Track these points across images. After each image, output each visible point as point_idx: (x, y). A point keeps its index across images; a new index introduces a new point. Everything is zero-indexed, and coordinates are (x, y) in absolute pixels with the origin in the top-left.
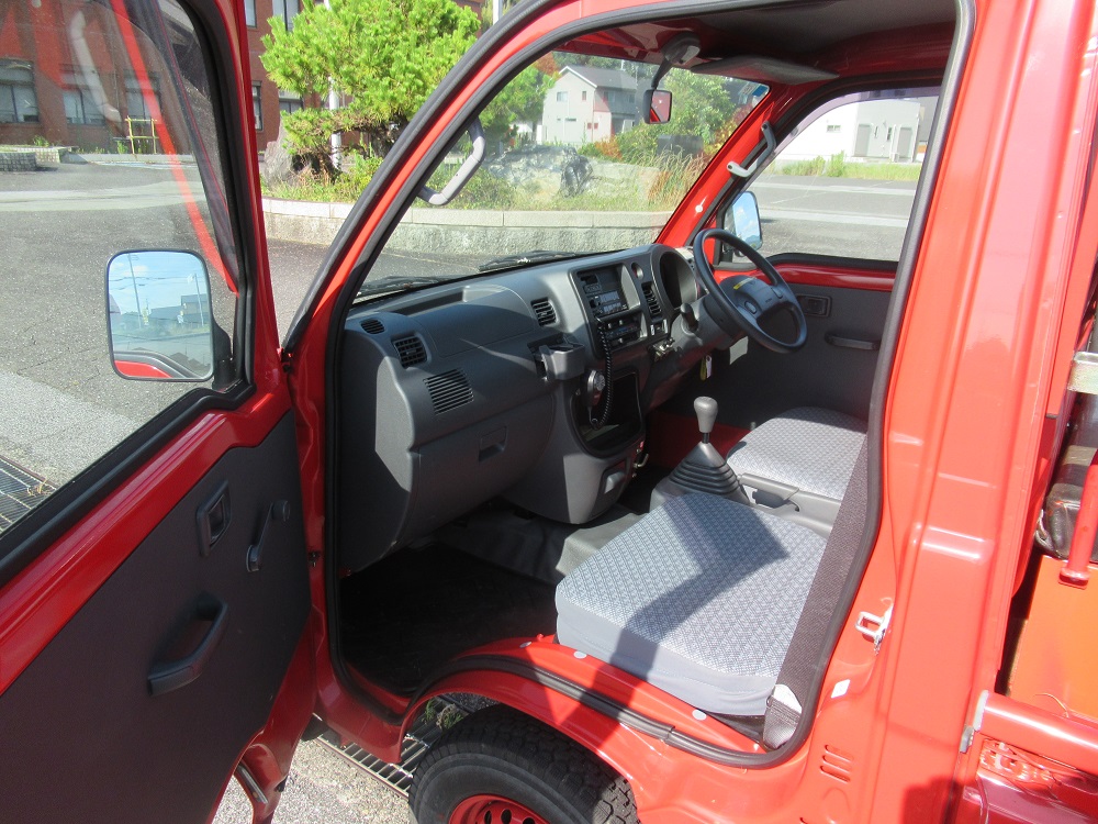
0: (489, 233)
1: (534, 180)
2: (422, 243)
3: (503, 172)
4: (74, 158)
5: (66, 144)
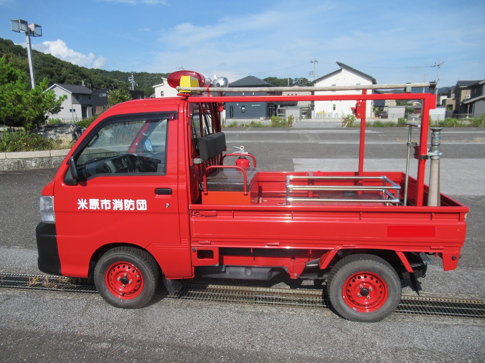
0: (44, 160)
1: (60, 138)
2: (12, 167)
3: (45, 135)
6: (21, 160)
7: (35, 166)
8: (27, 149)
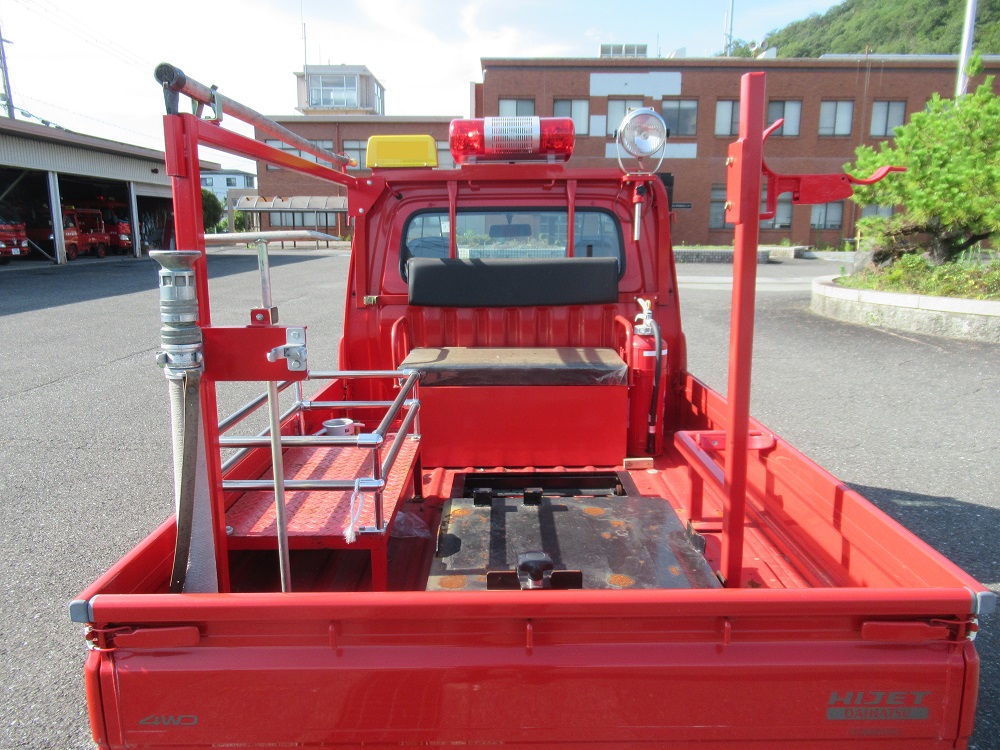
0: (990, 322)
4: (807, 254)
5: (804, 244)
6: (944, 315)
7: (969, 333)
8: (972, 293)
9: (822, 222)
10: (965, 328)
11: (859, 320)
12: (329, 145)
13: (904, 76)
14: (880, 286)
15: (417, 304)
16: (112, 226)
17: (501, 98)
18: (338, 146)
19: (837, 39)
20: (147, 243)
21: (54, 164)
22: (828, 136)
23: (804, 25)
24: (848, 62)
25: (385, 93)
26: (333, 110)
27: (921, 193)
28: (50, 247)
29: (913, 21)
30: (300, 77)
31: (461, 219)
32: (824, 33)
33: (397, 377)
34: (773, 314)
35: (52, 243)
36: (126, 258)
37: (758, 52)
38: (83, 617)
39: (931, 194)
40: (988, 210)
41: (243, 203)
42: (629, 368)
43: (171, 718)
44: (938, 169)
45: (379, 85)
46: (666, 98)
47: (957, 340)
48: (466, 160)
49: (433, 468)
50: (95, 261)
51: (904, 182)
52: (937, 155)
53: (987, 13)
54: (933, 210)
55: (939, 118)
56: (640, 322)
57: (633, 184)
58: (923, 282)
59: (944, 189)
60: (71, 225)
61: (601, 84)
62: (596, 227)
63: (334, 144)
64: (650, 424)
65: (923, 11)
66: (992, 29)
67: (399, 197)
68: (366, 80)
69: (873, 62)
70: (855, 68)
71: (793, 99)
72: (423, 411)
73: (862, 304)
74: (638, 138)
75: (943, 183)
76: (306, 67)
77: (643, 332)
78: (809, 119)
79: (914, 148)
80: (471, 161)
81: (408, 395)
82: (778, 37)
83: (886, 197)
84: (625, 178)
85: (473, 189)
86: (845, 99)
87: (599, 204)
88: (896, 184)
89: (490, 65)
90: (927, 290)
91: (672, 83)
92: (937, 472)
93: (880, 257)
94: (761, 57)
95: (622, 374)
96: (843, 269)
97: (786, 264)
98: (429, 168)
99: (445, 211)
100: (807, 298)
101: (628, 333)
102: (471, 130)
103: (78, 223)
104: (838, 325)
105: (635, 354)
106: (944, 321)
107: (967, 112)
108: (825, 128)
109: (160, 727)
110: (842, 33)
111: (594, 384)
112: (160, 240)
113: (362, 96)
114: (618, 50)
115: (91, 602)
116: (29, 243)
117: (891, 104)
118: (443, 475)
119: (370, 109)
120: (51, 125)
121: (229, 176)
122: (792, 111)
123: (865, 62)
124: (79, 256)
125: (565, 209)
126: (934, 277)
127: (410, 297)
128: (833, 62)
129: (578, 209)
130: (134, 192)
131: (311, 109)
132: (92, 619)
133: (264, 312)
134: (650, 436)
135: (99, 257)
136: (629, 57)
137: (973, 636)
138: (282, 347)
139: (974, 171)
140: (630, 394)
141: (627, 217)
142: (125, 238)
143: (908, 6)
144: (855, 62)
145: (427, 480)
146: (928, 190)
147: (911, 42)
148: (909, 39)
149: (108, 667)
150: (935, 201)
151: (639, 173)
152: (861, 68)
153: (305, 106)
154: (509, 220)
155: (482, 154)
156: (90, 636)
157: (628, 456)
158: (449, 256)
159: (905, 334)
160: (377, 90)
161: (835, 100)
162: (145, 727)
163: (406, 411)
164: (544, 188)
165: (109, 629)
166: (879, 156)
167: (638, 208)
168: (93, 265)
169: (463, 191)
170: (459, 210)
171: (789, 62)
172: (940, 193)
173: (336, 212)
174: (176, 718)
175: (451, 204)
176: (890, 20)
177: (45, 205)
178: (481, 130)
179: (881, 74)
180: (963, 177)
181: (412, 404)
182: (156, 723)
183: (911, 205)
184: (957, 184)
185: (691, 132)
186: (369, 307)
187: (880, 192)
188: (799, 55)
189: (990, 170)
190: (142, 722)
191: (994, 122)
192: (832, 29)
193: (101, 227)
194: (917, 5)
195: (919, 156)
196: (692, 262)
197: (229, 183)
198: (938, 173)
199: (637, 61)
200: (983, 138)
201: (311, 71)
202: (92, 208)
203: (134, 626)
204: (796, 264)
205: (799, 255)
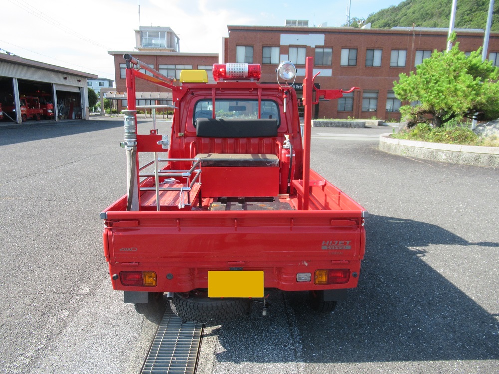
0: (454, 154)
2: (426, 156)
4: (384, 124)
5: (382, 119)
6: (434, 151)
7: (445, 159)
8: (447, 142)
9: (392, 108)
10: (443, 157)
11: (399, 153)
12: (152, 67)
13: (431, 39)
14: (409, 138)
15: (199, 137)
16: (44, 105)
17: (237, 45)
18: (157, 67)
19: (403, 18)
20: (61, 114)
21: (16, 74)
22: (395, 67)
23: (387, 11)
24: (404, 31)
25: (180, 41)
26: (153, 49)
27: (426, 95)
28: (14, 115)
29: (440, 10)
30: (137, 32)
31: (217, 103)
32: (397, 15)
33: (192, 161)
34: (361, 150)
35: (15, 113)
36: (51, 121)
37: (362, 25)
38: (104, 217)
39: (430, 96)
40: (454, 104)
41: (108, 95)
42: (280, 161)
43: (129, 249)
44: (433, 85)
45: (177, 37)
46: (317, 47)
47: (440, 162)
48: (219, 80)
49: (205, 198)
50: (36, 123)
51: (419, 90)
52: (434, 78)
53: (475, 7)
54: (431, 103)
55: (436, 61)
56: (286, 143)
57: (283, 90)
58: (427, 135)
59: (435, 94)
60: (24, 104)
61: (286, 40)
62: (269, 107)
63: (154, 66)
64: (289, 182)
65: (445, 5)
66: (478, 15)
67: (193, 94)
68: (170, 34)
69: (416, 32)
70: (408, 34)
71: (378, 49)
72: (203, 174)
73: (400, 146)
74: (285, 73)
75: (435, 91)
76: (140, 27)
77: (286, 147)
78: (386, 58)
79: (424, 75)
80: (221, 80)
81: (196, 167)
82: (375, 16)
83: (412, 97)
84: (280, 88)
85: (222, 92)
86: (402, 49)
87: (271, 98)
88: (416, 91)
89: (232, 29)
90: (428, 139)
91: (320, 40)
92: (413, 211)
93: (411, 124)
94: (363, 28)
95: (277, 163)
96: (394, 130)
97: (373, 128)
98: (204, 83)
99: (211, 100)
100: (377, 144)
101: (280, 147)
102: (221, 68)
103: (27, 103)
104: (389, 155)
105: (283, 156)
106: (435, 153)
107: (447, 58)
108: (393, 64)
109: (126, 251)
110: (406, 15)
111: (267, 165)
112: (68, 113)
113: (168, 43)
114: (294, 23)
115: (107, 213)
116: (3, 113)
117: (425, 52)
118: (209, 200)
119: (172, 49)
120: (11, 54)
121: (100, 81)
122: (378, 55)
123: (412, 31)
124: (28, 120)
125: (257, 100)
126: (432, 133)
127: (197, 134)
128: (398, 31)
129: (262, 100)
130: (55, 89)
131: (143, 48)
132: (107, 218)
133: (154, 130)
134: (289, 187)
135: (37, 121)
136: (300, 26)
137: (363, 225)
138: (161, 141)
139: (448, 86)
140: (281, 171)
141: (282, 103)
142: (50, 111)
143: (438, 2)
144: (408, 31)
145: (203, 202)
146: (429, 94)
147: (439, 20)
148: (438, 19)
149: (111, 233)
150: (432, 99)
151: (286, 86)
152: (410, 34)
153: (140, 47)
154: (237, 104)
155: (225, 78)
156: (106, 224)
157: (280, 194)
158: (212, 117)
159: (418, 159)
160: (176, 40)
161: (398, 49)
162: (122, 252)
163: (195, 173)
164: (250, 92)
165: (111, 221)
166: (410, 78)
167: (285, 100)
168: (35, 124)
169: (218, 92)
170: (216, 100)
171: (376, 31)
172: (434, 95)
173: (155, 100)
174: (131, 248)
175: (213, 97)
176: (429, 10)
177: (11, 95)
178: (225, 69)
179: (420, 37)
180: (444, 88)
181: (198, 171)
182: (125, 250)
183: (421, 101)
184: (442, 92)
185: (330, 63)
186: (180, 137)
187: (409, 94)
188: (384, 26)
189: (456, 85)
190: (120, 250)
191: (459, 64)
192: (401, 13)
193: (38, 106)
194: (442, 2)
195: (426, 79)
196: (328, 126)
197: (100, 84)
198: (433, 87)
199: (304, 29)
200: (454, 71)
201: (143, 30)
202: (34, 96)
203: (119, 220)
204: (379, 128)
205: (380, 124)
